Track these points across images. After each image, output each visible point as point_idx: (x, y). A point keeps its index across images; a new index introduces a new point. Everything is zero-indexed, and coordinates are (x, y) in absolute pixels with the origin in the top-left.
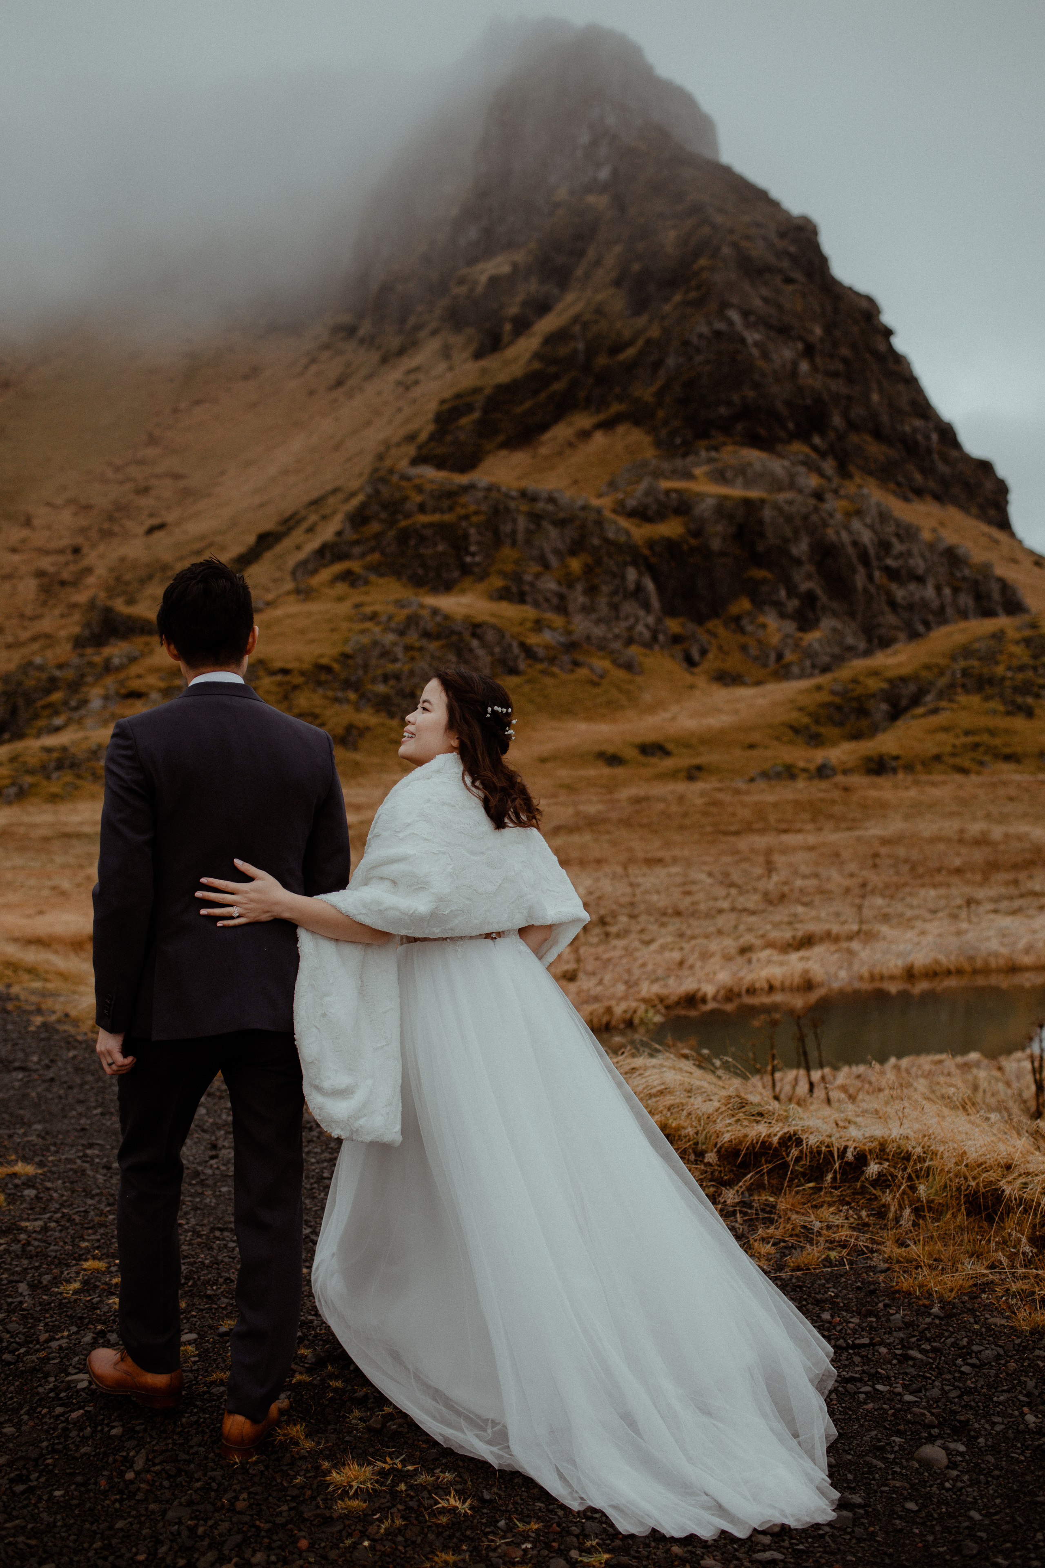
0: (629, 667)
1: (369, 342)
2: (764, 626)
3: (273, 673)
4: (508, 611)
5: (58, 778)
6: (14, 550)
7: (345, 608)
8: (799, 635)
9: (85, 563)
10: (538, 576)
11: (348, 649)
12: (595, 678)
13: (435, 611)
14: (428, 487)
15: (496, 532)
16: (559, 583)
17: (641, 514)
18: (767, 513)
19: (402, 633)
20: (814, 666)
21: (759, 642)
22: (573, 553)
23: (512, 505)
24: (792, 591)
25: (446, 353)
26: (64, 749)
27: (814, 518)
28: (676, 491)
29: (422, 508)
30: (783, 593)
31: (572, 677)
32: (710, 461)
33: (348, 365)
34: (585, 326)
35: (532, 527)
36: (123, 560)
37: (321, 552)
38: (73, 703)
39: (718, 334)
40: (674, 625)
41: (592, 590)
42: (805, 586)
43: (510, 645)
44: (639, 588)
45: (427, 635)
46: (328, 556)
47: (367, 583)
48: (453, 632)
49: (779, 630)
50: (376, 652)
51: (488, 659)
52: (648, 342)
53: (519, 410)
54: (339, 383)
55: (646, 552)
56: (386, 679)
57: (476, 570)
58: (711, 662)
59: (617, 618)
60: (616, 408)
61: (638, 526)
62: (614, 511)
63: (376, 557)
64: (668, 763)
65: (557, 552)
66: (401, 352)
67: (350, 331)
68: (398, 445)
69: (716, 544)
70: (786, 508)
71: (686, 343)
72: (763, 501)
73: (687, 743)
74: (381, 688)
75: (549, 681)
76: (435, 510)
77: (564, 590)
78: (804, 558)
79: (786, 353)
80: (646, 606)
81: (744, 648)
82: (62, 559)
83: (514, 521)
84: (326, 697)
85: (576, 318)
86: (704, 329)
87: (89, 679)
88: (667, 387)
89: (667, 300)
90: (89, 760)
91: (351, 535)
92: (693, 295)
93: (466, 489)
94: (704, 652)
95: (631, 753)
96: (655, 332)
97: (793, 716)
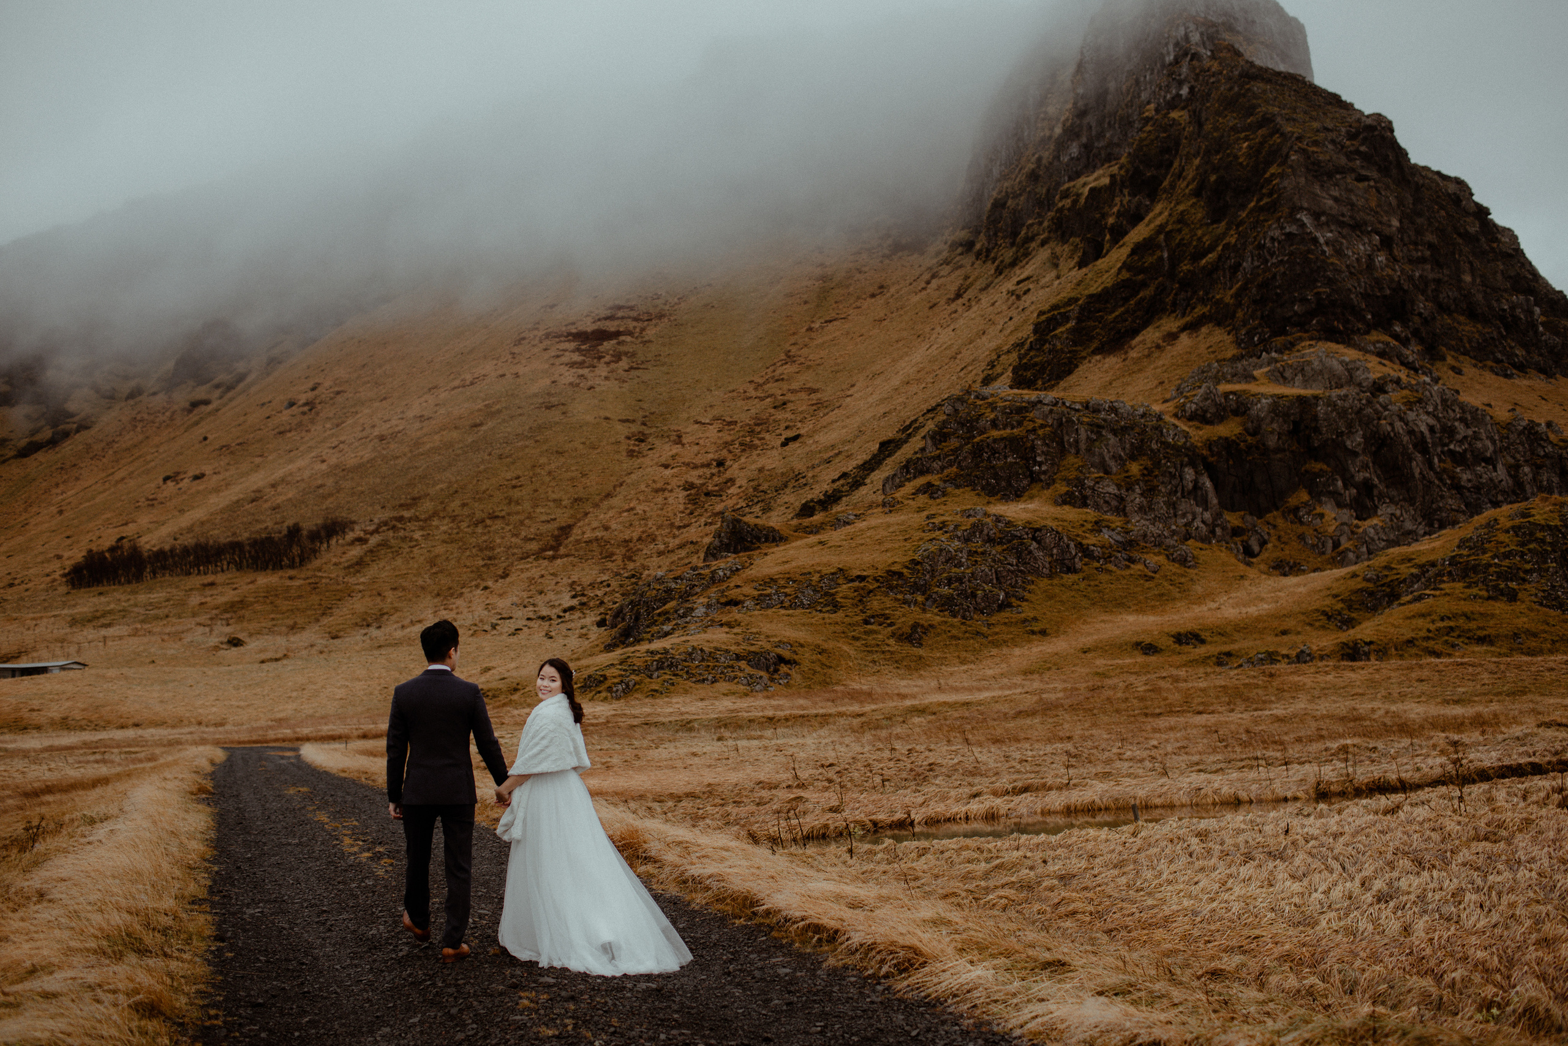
0: (1183, 561)
1: (985, 255)
2: (1322, 516)
3: (852, 581)
4: (1070, 513)
5: (658, 677)
6: (666, 466)
7: (919, 519)
8: (1357, 523)
9: (728, 475)
10: (1098, 481)
11: (917, 557)
12: (1150, 574)
13: (998, 519)
14: (1001, 404)
15: (1061, 443)
16: (1119, 486)
17: (1200, 417)
18: (1321, 409)
19: (967, 540)
20: (1369, 552)
21: (1316, 531)
22: (1133, 458)
23: (1075, 417)
24: (1348, 482)
25: (1054, 262)
26: (667, 651)
27: (1369, 410)
28: (1234, 393)
29: (994, 424)
30: (1340, 483)
31: (1128, 572)
32: (1273, 362)
33: (967, 278)
34: (1169, 235)
35: (1093, 436)
36: (761, 470)
37: (906, 467)
39: (1292, 236)
40: (1233, 519)
41: (1150, 491)
42: (1360, 476)
43: (1068, 546)
44: (1196, 486)
45: (990, 540)
46: (911, 472)
47: (944, 494)
48: (1014, 537)
49: (1336, 519)
50: (942, 559)
51: (1048, 559)
52: (1227, 247)
53: (1111, 317)
54: (958, 295)
55: (1204, 452)
56: (950, 581)
57: (1043, 477)
58: (1270, 552)
59: (1175, 516)
60: (1200, 310)
61: (1198, 428)
62: (1176, 415)
63: (953, 470)
64: (1202, 650)
65: (1116, 458)
66: (1013, 264)
67: (968, 246)
68: (1007, 353)
69: (1272, 442)
70: (1340, 403)
71: (1261, 247)
72: (1317, 398)
73: (1222, 632)
74: (946, 590)
75: (1104, 577)
76: (1005, 426)
77: (1122, 492)
78: (1359, 450)
79: (1361, 248)
80: (1204, 503)
81: (1301, 537)
82: (708, 471)
83: (1076, 432)
84: (896, 600)
85: (1161, 229)
86: (1277, 233)
87: (698, 590)
88: (1244, 288)
89: (1243, 206)
90: (685, 661)
91: (932, 451)
92: (1265, 200)
93: (1034, 404)
94: (1263, 543)
95: (1167, 642)
96: (1233, 237)
97: (1327, 603)
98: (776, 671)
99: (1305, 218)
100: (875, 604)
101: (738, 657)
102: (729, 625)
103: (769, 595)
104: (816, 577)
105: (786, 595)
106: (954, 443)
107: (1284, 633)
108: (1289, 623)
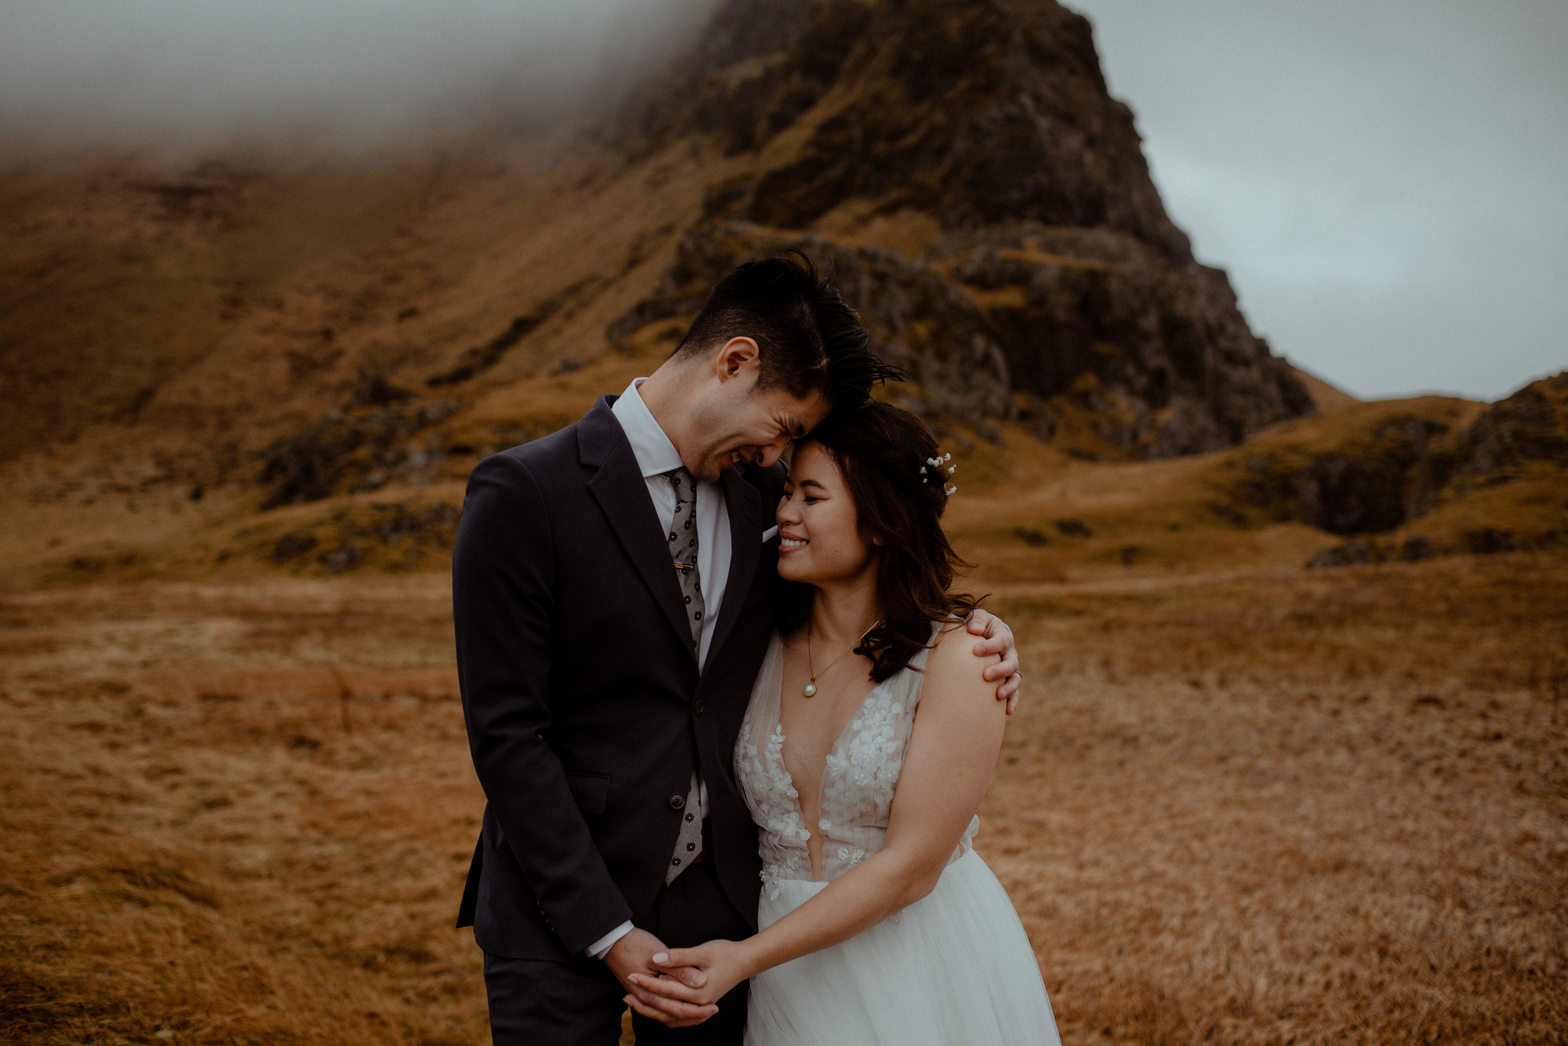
0: (992, 439)
2: (1113, 404)
6: (266, 332)
8: (1154, 413)
10: (887, 339)
12: (963, 451)
14: (757, 243)
16: (909, 348)
17: (981, 281)
18: (1114, 285)
20: (1172, 448)
21: (1111, 420)
22: (918, 317)
23: (853, 264)
24: (1141, 368)
26: (398, 506)
27: (1161, 291)
28: (1011, 259)
30: (1130, 370)
32: (1035, 233)
34: (862, 114)
35: (877, 286)
36: (374, 343)
37: (639, 310)
38: (388, 459)
39: (1010, 120)
40: (1020, 401)
41: (942, 357)
42: (1155, 362)
44: (987, 357)
46: (648, 315)
49: (1131, 407)
52: (933, 127)
53: (793, 196)
55: (989, 321)
58: (1062, 439)
59: (968, 389)
60: (895, 194)
61: (979, 294)
62: (952, 278)
64: (1094, 544)
65: (903, 315)
68: (655, 236)
69: (1061, 315)
70: (1133, 279)
71: (976, 128)
72: (1107, 271)
77: (915, 356)
78: (1153, 333)
79: (1072, 142)
80: (995, 376)
82: (312, 342)
83: (857, 280)
85: (852, 107)
86: (994, 112)
87: (402, 434)
88: (954, 170)
89: (950, 87)
90: (432, 521)
92: (981, 81)
93: (800, 245)
94: (1052, 430)
95: (1051, 532)
96: (940, 118)
97: (1209, 495)
99: (1026, 100)
107: (1175, 527)
108: (1174, 517)
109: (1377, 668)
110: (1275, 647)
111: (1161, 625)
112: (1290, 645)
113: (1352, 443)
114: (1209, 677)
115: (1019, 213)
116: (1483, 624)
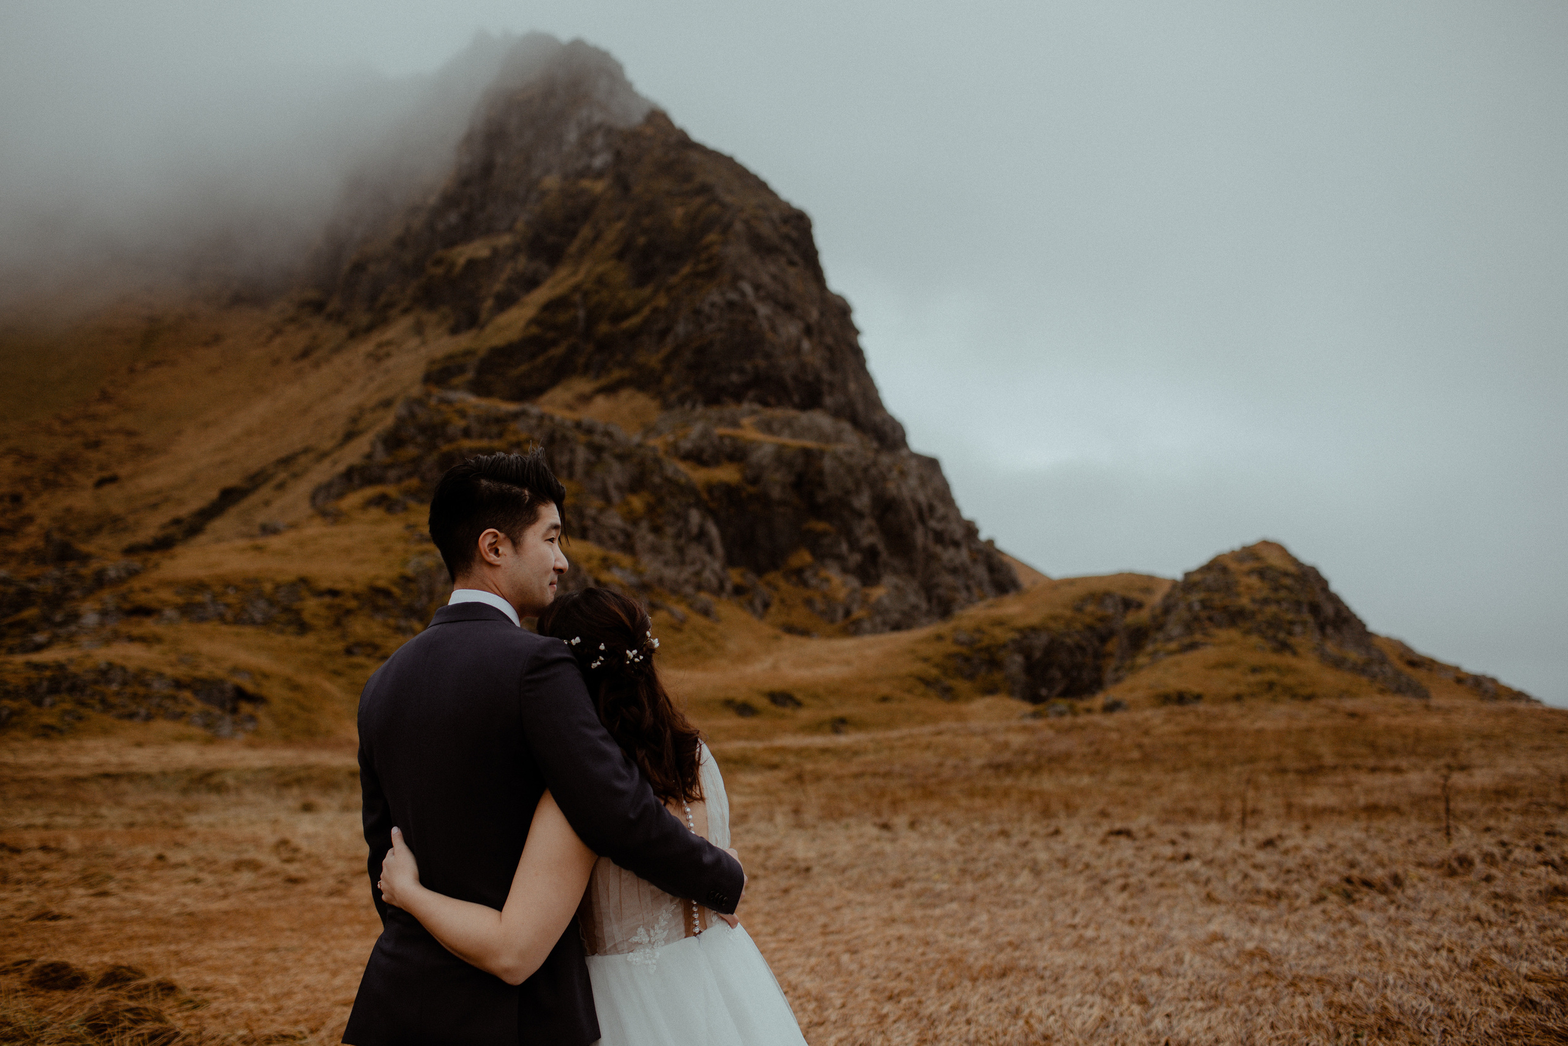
0: (706, 612)
1: (336, 318)
2: (827, 580)
3: (320, 594)
5: (53, 705)
8: (868, 591)
10: (601, 511)
11: (409, 571)
12: (678, 624)
14: (471, 412)
16: (623, 520)
17: (696, 457)
18: (827, 464)
20: (884, 623)
21: (825, 596)
22: (634, 490)
23: (569, 434)
24: (854, 546)
25: (419, 330)
26: (60, 666)
27: (874, 471)
28: (728, 437)
29: (467, 433)
30: (844, 547)
32: (753, 412)
33: (314, 338)
34: (586, 295)
35: (593, 458)
37: (348, 475)
38: (58, 617)
39: (731, 304)
40: (735, 576)
41: (656, 530)
42: (868, 540)
44: (701, 536)
46: (356, 480)
47: (405, 509)
49: (844, 584)
52: (655, 310)
53: (515, 372)
54: (305, 354)
55: (705, 496)
58: (776, 615)
59: (683, 563)
60: (618, 374)
61: (695, 470)
62: (668, 453)
63: (414, 482)
64: (806, 715)
65: (619, 487)
67: (318, 306)
68: (373, 409)
69: (776, 493)
70: (846, 459)
71: (697, 312)
72: (822, 453)
76: (481, 436)
77: (629, 528)
78: (865, 511)
79: (791, 329)
80: (710, 550)
83: (572, 451)
84: (388, 626)
85: (576, 288)
86: (716, 297)
87: (76, 593)
88: (675, 353)
89: (674, 272)
90: (96, 682)
91: (381, 456)
92: (702, 267)
93: (516, 416)
94: (766, 605)
95: (762, 703)
96: (662, 301)
97: (918, 667)
98: (234, 711)
99: (747, 288)
100: (361, 627)
101: (178, 684)
102: (143, 639)
103: (202, 605)
104: (268, 587)
105: (228, 605)
106: (411, 451)
107: (885, 699)
108: (884, 689)
109: (1070, 809)
110: (971, 794)
111: (857, 776)
112: (986, 793)
113: (1054, 618)
114: (900, 821)
115: (738, 397)
116: (1175, 770)
